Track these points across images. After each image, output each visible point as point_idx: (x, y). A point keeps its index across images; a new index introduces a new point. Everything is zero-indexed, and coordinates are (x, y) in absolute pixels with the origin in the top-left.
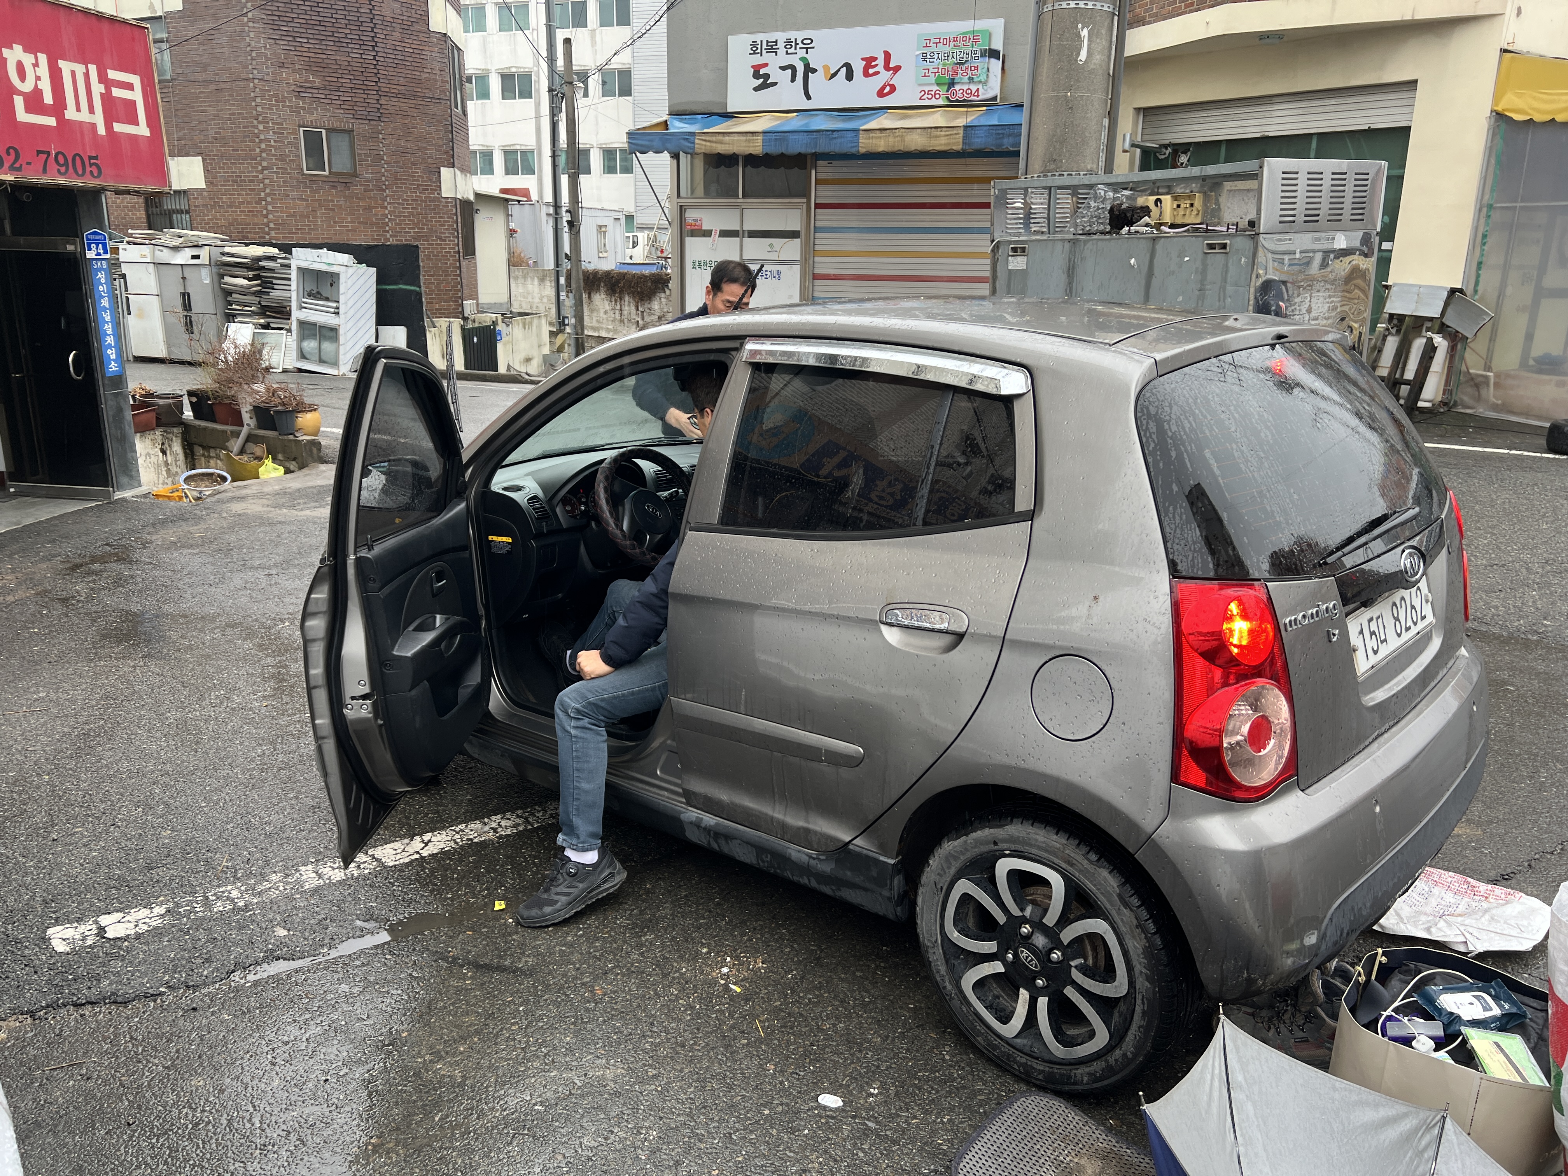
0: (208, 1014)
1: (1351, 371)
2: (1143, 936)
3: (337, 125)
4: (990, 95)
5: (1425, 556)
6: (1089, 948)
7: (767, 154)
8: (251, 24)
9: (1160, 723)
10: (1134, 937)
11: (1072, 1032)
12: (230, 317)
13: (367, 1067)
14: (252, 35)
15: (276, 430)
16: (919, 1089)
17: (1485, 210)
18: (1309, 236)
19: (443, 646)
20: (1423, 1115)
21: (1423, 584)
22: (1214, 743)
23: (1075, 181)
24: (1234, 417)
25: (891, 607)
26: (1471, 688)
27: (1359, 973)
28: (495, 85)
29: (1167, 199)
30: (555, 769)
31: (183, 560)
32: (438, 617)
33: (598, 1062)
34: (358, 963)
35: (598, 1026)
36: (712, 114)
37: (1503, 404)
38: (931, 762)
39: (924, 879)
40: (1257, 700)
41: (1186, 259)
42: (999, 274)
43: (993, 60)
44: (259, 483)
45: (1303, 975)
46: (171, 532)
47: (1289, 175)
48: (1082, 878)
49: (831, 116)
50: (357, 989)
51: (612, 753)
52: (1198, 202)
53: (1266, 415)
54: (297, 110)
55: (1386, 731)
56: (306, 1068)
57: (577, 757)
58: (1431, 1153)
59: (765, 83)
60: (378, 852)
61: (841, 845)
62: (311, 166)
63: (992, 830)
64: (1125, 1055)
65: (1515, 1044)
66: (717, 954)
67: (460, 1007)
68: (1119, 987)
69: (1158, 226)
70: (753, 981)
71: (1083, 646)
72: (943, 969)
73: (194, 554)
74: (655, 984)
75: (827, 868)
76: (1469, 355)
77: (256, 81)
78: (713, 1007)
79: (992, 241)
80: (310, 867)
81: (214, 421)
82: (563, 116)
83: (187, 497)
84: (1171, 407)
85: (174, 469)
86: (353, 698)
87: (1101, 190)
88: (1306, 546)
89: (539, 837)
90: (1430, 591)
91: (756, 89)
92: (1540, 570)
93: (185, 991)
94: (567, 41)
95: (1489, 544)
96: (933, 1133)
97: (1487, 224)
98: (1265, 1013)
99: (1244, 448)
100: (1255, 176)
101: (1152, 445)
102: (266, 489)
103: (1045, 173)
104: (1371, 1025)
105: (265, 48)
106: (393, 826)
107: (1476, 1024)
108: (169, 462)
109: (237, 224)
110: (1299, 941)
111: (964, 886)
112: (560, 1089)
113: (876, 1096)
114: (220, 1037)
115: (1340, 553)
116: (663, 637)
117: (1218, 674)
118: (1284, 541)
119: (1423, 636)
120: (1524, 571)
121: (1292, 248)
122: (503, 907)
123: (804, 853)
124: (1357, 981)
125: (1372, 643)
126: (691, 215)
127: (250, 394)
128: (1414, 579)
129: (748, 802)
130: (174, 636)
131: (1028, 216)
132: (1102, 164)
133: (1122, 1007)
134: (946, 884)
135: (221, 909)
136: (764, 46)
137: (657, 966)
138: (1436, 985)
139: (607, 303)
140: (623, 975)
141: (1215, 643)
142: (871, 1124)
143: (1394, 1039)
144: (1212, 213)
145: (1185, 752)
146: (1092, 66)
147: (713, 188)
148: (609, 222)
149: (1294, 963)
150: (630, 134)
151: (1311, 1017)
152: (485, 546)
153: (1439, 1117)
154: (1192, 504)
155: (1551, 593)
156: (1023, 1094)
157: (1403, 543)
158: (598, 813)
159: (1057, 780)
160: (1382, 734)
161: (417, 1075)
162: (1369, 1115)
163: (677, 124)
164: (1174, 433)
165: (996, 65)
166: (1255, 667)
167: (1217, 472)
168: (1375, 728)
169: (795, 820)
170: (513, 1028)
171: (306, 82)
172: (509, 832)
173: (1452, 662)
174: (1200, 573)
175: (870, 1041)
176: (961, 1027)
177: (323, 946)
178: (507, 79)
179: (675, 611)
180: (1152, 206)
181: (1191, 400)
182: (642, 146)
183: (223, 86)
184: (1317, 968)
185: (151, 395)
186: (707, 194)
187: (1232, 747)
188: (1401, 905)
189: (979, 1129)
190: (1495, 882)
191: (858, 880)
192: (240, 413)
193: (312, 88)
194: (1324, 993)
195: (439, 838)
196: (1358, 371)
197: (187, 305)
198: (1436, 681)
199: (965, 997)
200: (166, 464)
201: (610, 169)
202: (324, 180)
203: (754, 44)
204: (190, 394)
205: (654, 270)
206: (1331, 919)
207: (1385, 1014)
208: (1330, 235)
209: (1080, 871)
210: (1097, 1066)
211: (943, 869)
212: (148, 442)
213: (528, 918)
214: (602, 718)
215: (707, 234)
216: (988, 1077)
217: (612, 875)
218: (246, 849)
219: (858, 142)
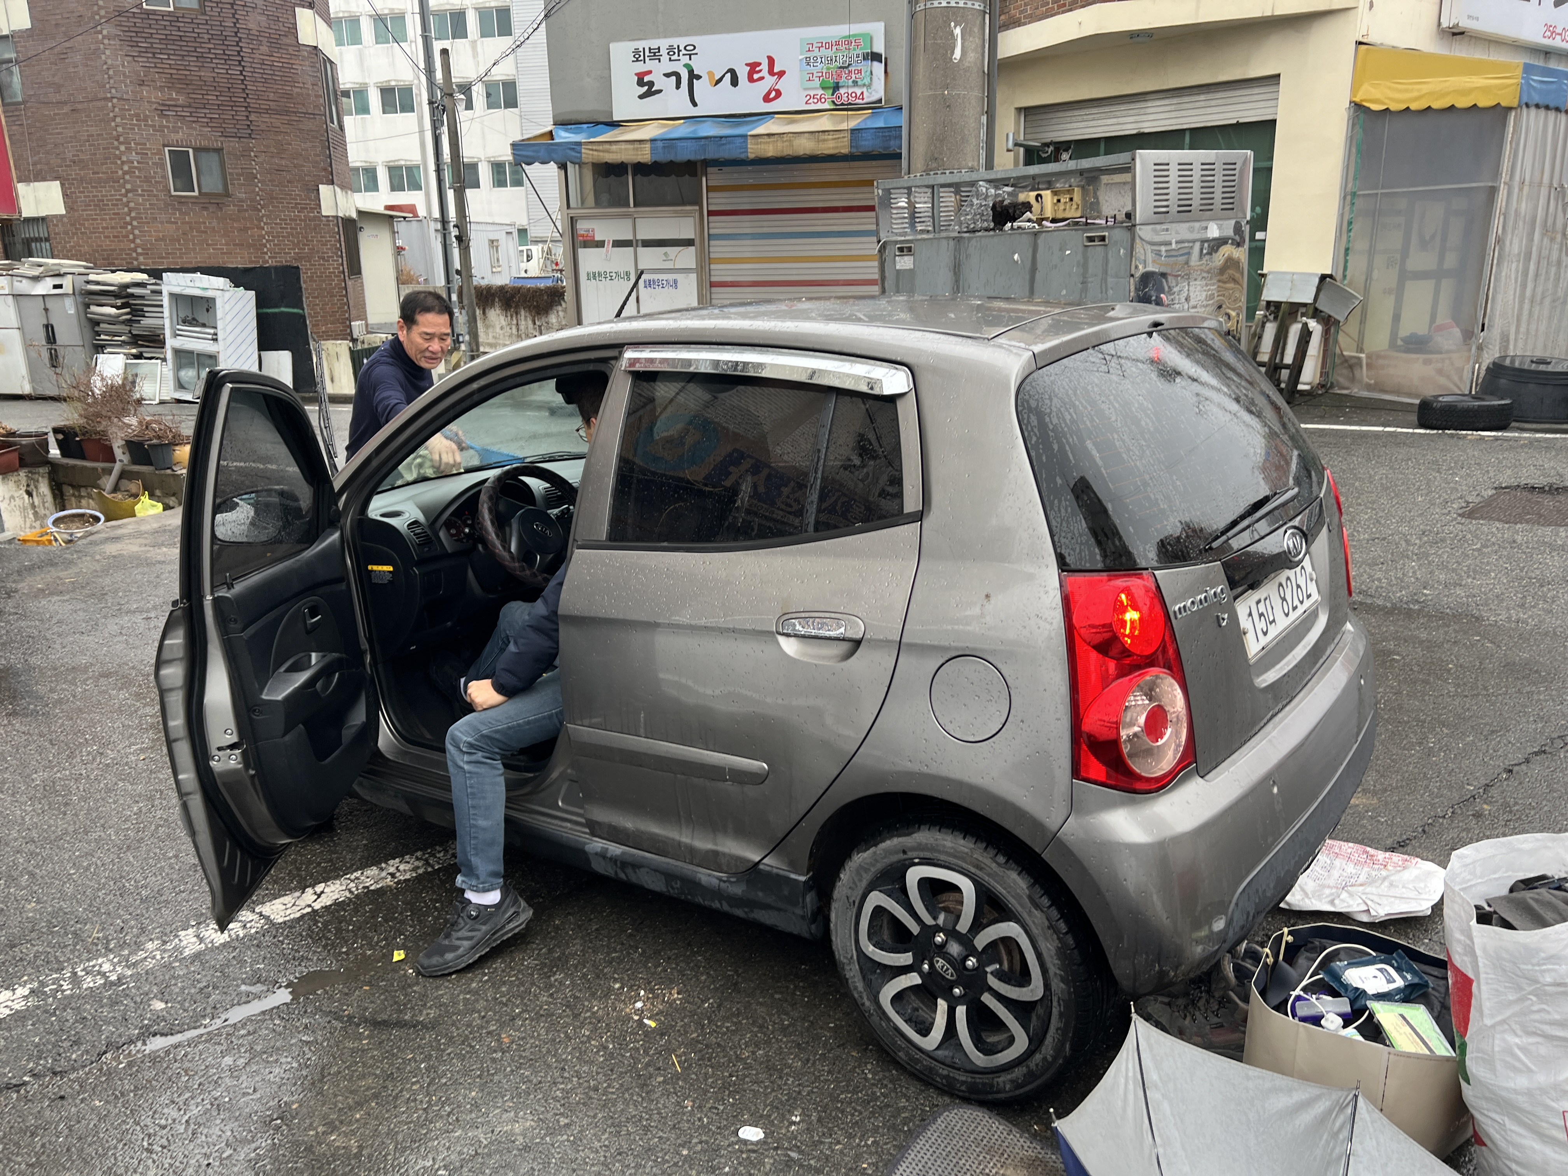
0: (78, 1102)
1: (1229, 357)
2: (1055, 936)
3: (205, 143)
4: (874, 98)
5: (1307, 535)
6: (1003, 952)
7: (655, 162)
8: (106, 41)
9: (1058, 719)
10: (1046, 939)
11: (992, 1039)
12: (99, 348)
13: (253, 1146)
14: (108, 52)
15: (152, 465)
16: (842, 1112)
17: (1349, 198)
18: (1185, 226)
19: (319, 685)
20: (1336, 1095)
21: (1307, 563)
22: (1113, 737)
23: (955, 178)
24: (1114, 407)
25: (786, 617)
26: (1358, 661)
27: (1267, 956)
28: (375, 100)
29: (1047, 194)
30: (449, 807)
31: (51, 608)
32: (314, 655)
33: (505, 1116)
34: (243, 1032)
35: (505, 1077)
36: (598, 123)
37: (1376, 383)
38: (836, 773)
39: (836, 894)
40: (1151, 690)
41: (1068, 252)
42: (887, 274)
43: (875, 64)
44: (136, 522)
45: (1213, 962)
46: (38, 578)
47: (1161, 167)
48: (992, 882)
49: (719, 123)
50: (242, 1060)
51: (510, 786)
52: (1077, 196)
53: (1145, 403)
54: (161, 129)
55: (1279, 712)
56: (186, 1153)
57: (472, 794)
58: (1345, 1133)
59: (650, 91)
60: (266, 909)
61: (751, 865)
62: (179, 186)
63: (900, 839)
64: (1045, 1059)
65: (1419, 1015)
66: (631, 988)
67: (356, 1071)
68: (1034, 991)
69: (1039, 221)
70: (668, 1015)
71: (978, 646)
72: (860, 985)
73: (64, 601)
74: (567, 1025)
75: (738, 890)
76: (1341, 337)
77: (115, 101)
78: (627, 1045)
79: (879, 242)
80: (190, 931)
81: (83, 458)
82: (445, 129)
83: (56, 540)
84: (1051, 399)
85: (42, 512)
86: (219, 749)
87: (983, 187)
88: (1193, 532)
89: (440, 880)
90: (1313, 569)
91: (641, 97)
92: (1417, 541)
93: (51, 1078)
94: (445, 52)
95: (1370, 518)
96: (858, 1158)
97: (1351, 211)
98: (1181, 1002)
99: (1125, 437)
100: (1128, 169)
101: (1034, 439)
102: (144, 528)
103: (927, 171)
104: (1280, 1007)
105: (123, 66)
106: (283, 878)
107: (1381, 997)
108: (36, 503)
109: (103, 250)
110: (1207, 928)
111: (876, 899)
112: (465, 1150)
113: (799, 1123)
114: (91, 1126)
115: (1224, 538)
116: (557, 662)
117: (1112, 666)
118: (1172, 527)
119: (1310, 615)
120: (1403, 543)
121: (1167, 238)
122: (403, 957)
123: (714, 876)
124: (1266, 963)
125: (1261, 625)
126: (582, 226)
127: (121, 428)
128: (1297, 559)
129: (655, 829)
130: (41, 689)
131: (913, 214)
132: (983, 161)
133: (1040, 1010)
134: (859, 898)
135: (91, 985)
136: (647, 53)
137: (567, 1007)
138: (1340, 961)
139: (502, 318)
140: (532, 1020)
141: (1107, 635)
142: (794, 1155)
143: (1304, 1019)
144: (1092, 207)
145: (1084, 747)
146: (967, 64)
147: (605, 197)
148: (501, 236)
149: (1204, 950)
150: (514, 146)
151: (1225, 1002)
152: (364, 576)
153: (1351, 1096)
154: (1077, 498)
155: (1429, 562)
156: (946, 1107)
157: (1285, 523)
158: (498, 851)
159: (960, 784)
160: (1277, 714)
161: (309, 1149)
162: (1282, 1102)
163: (563, 134)
164: (1055, 426)
165: (878, 68)
166: (1147, 657)
167: (1100, 463)
168: (1269, 709)
169: (703, 843)
170: (414, 1087)
171: (169, 100)
172: (408, 876)
173: (1339, 636)
174: (1088, 565)
175: (790, 1067)
176: (882, 1043)
177: (204, 1017)
178: (387, 92)
179: (565, 634)
180: (1033, 201)
181: (1070, 392)
182: (527, 157)
183: (80, 106)
184: (1228, 952)
185: (13, 434)
186: (598, 204)
187: (1129, 739)
188: (1304, 880)
189: (903, 1149)
190: (1392, 850)
191: (770, 900)
192: (111, 448)
193: (176, 106)
194: (1236, 977)
195: (332, 888)
196: (1236, 357)
197: (51, 336)
198: (1324, 658)
199: (884, 1013)
200: (33, 506)
201: (499, 182)
202: (194, 201)
203: (636, 52)
204: (56, 431)
205: (549, 283)
206: (1237, 904)
207: (1294, 994)
208: (1204, 224)
209: (989, 875)
210: (1019, 1073)
211: (854, 883)
212: (11, 484)
213: (429, 967)
214: (497, 750)
215: (600, 244)
216: (911, 1092)
217: (517, 914)
218: (120, 917)
219: (747, 148)
